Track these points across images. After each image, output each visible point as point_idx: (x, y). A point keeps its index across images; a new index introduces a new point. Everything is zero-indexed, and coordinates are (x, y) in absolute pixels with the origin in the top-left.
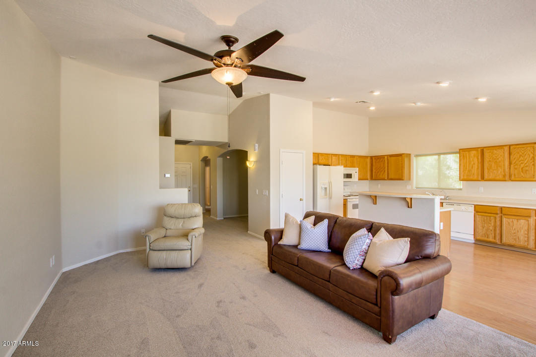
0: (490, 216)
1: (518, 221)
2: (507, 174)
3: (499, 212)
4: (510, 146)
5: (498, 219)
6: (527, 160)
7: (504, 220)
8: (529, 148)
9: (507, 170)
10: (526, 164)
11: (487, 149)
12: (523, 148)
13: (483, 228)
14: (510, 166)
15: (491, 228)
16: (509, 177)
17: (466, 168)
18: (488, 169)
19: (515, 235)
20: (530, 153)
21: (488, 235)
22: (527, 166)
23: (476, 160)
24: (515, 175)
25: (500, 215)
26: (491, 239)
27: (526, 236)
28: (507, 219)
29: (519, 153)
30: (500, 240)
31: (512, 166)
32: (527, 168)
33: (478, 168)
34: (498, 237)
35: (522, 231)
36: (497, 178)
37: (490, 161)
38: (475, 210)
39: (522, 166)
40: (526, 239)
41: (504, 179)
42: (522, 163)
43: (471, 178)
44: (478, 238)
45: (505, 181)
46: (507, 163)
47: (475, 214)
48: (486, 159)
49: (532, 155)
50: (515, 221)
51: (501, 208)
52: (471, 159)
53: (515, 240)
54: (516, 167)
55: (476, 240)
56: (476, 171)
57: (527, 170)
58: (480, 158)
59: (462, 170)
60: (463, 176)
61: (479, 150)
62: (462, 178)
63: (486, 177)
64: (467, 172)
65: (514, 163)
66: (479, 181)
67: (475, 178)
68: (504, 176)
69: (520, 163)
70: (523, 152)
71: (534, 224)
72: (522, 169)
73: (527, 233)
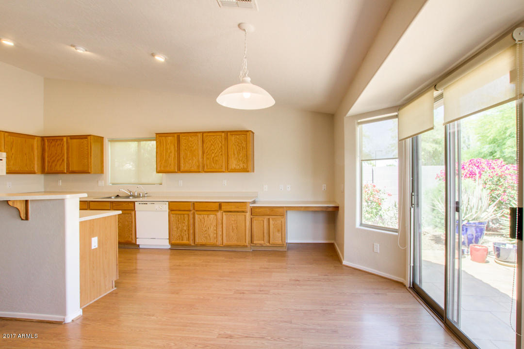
0: (184, 214)
1: (208, 217)
2: (201, 165)
3: (191, 208)
4: (203, 133)
5: (191, 216)
6: (216, 150)
7: (197, 216)
8: (218, 137)
9: (201, 160)
10: (216, 153)
11: (183, 134)
12: (214, 136)
13: (178, 229)
14: (203, 155)
15: (185, 228)
16: (203, 169)
17: (163, 158)
18: (184, 158)
19: (206, 232)
20: (219, 142)
21: (182, 237)
22: (216, 156)
23: (172, 147)
24: (207, 165)
25: (193, 211)
26: (185, 242)
27: (215, 232)
28: (199, 216)
29: (210, 142)
30: (193, 241)
31: (205, 155)
32: (217, 158)
33: (175, 157)
34: (191, 237)
35: (212, 227)
36: (193, 169)
37: (186, 149)
38: (169, 209)
39: (213, 155)
40: (215, 235)
41: (198, 171)
42: (213, 153)
43: (168, 169)
44: (173, 242)
45: (199, 172)
46: (200, 153)
47: (169, 212)
48: (183, 147)
49: (221, 144)
50: (206, 217)
51: (194, 203)
52: (168, 146)
53: (206, 237)
54: (208, 157)
55: (172, 244)
56: (172, 161)
57: (216, 161)
58: (176, 145)
59: (159, 160)
60: (160, 167)
61: (176, 135)
62: (159, 169)
63: (182, 169)
64: (163, 162)
65: (207, 152)
66: (176, 172)
67: (172, 169)
68: (198, 167)
69: (211, 152)
70: (213, 141)
71: (221, 218)
72: (213, 159)
73: (215, 229)
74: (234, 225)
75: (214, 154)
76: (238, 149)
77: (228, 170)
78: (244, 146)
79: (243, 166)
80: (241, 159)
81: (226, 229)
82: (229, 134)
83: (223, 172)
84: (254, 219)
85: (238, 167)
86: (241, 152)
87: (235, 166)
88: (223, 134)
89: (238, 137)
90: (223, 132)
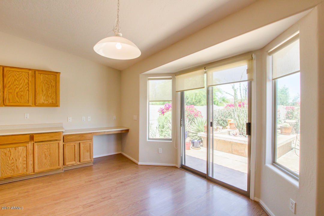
1: (16, 149)
4: (4, 67)
6: (22, 85)
8: (24, 73)
10: (21, 88)
14: (4, 89)
19: (12, 165)
20: (25, 78)
22: (22, 91)
24: (9, 99)
27: (25, 162)
29: (14, 77)
31: (6, 90)
32: (22, 93)
35: (21, 159)
39: (17, 90)
40: (25, 166)
42: (17, 88)
49: (26, 81)
50: (13, 150)
53: (13, 170)
54: (10, 91)
57: (22, 95)
65: (9, 87)
69: (15, 87)
70: (18, 76)
71: (32, 149)
72: (17, 93)
73: (25, 159)
74: (47, 153)
75: (19, 89)
76: (46, 86)
77: (35, 104)
78: (54, 84)
79: (52, 102)
80: (50, 95)
81: (38, 158)
82: (37, 72)
83: (30, 106)
84: (66, 145)
85: (46, 102)
86: (50, 89)
87: (43, 102)
88: (30, 72)
89: (46, 76)
90: (30, 70)
